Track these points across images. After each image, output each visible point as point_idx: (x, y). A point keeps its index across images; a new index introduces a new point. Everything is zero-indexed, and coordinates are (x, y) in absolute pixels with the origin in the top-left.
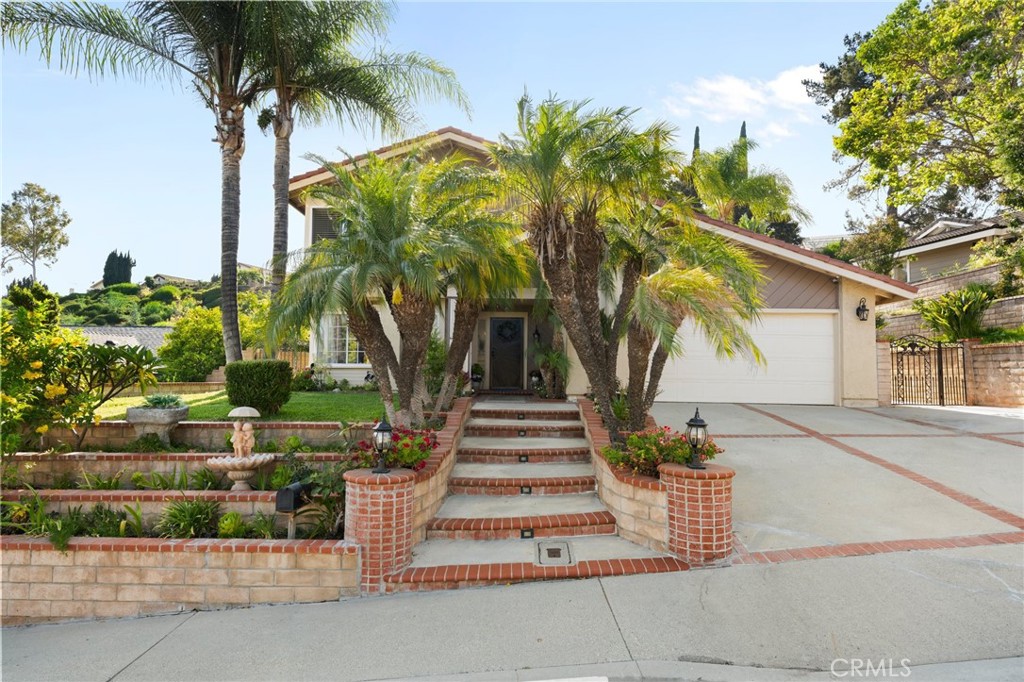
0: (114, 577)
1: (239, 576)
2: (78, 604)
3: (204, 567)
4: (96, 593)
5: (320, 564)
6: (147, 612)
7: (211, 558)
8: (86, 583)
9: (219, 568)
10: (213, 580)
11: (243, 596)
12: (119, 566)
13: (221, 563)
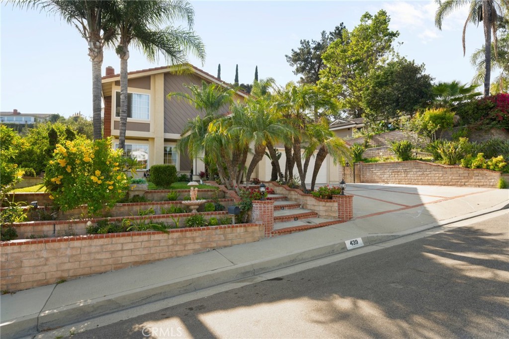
0: (184, 242)
1: (228, 236)
2: (170, 253)
3: (216, 234)
4: (177, 248)
5: (254, 230)
6: (197, 252)
7: (218, 231)
8: (173, 245)
9: (221, 234)
10: (219, 239)
11: (229, 243)
12: (186, 237)
13: (222, 233)
